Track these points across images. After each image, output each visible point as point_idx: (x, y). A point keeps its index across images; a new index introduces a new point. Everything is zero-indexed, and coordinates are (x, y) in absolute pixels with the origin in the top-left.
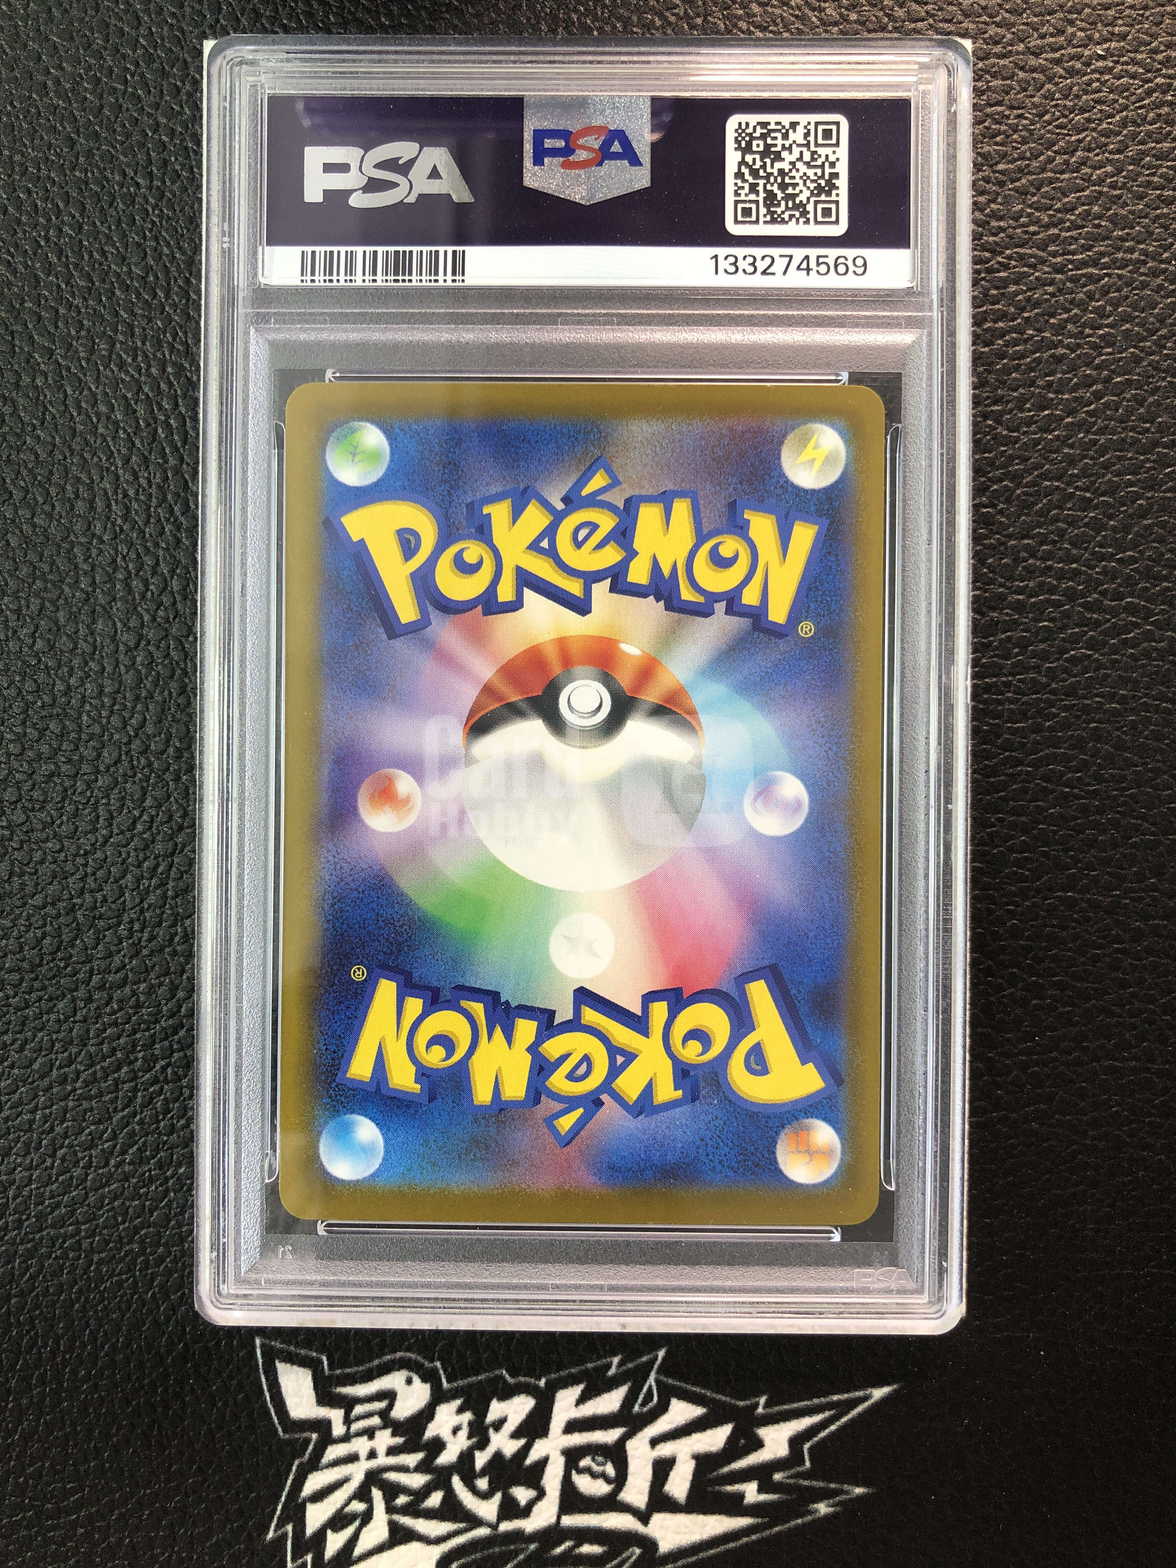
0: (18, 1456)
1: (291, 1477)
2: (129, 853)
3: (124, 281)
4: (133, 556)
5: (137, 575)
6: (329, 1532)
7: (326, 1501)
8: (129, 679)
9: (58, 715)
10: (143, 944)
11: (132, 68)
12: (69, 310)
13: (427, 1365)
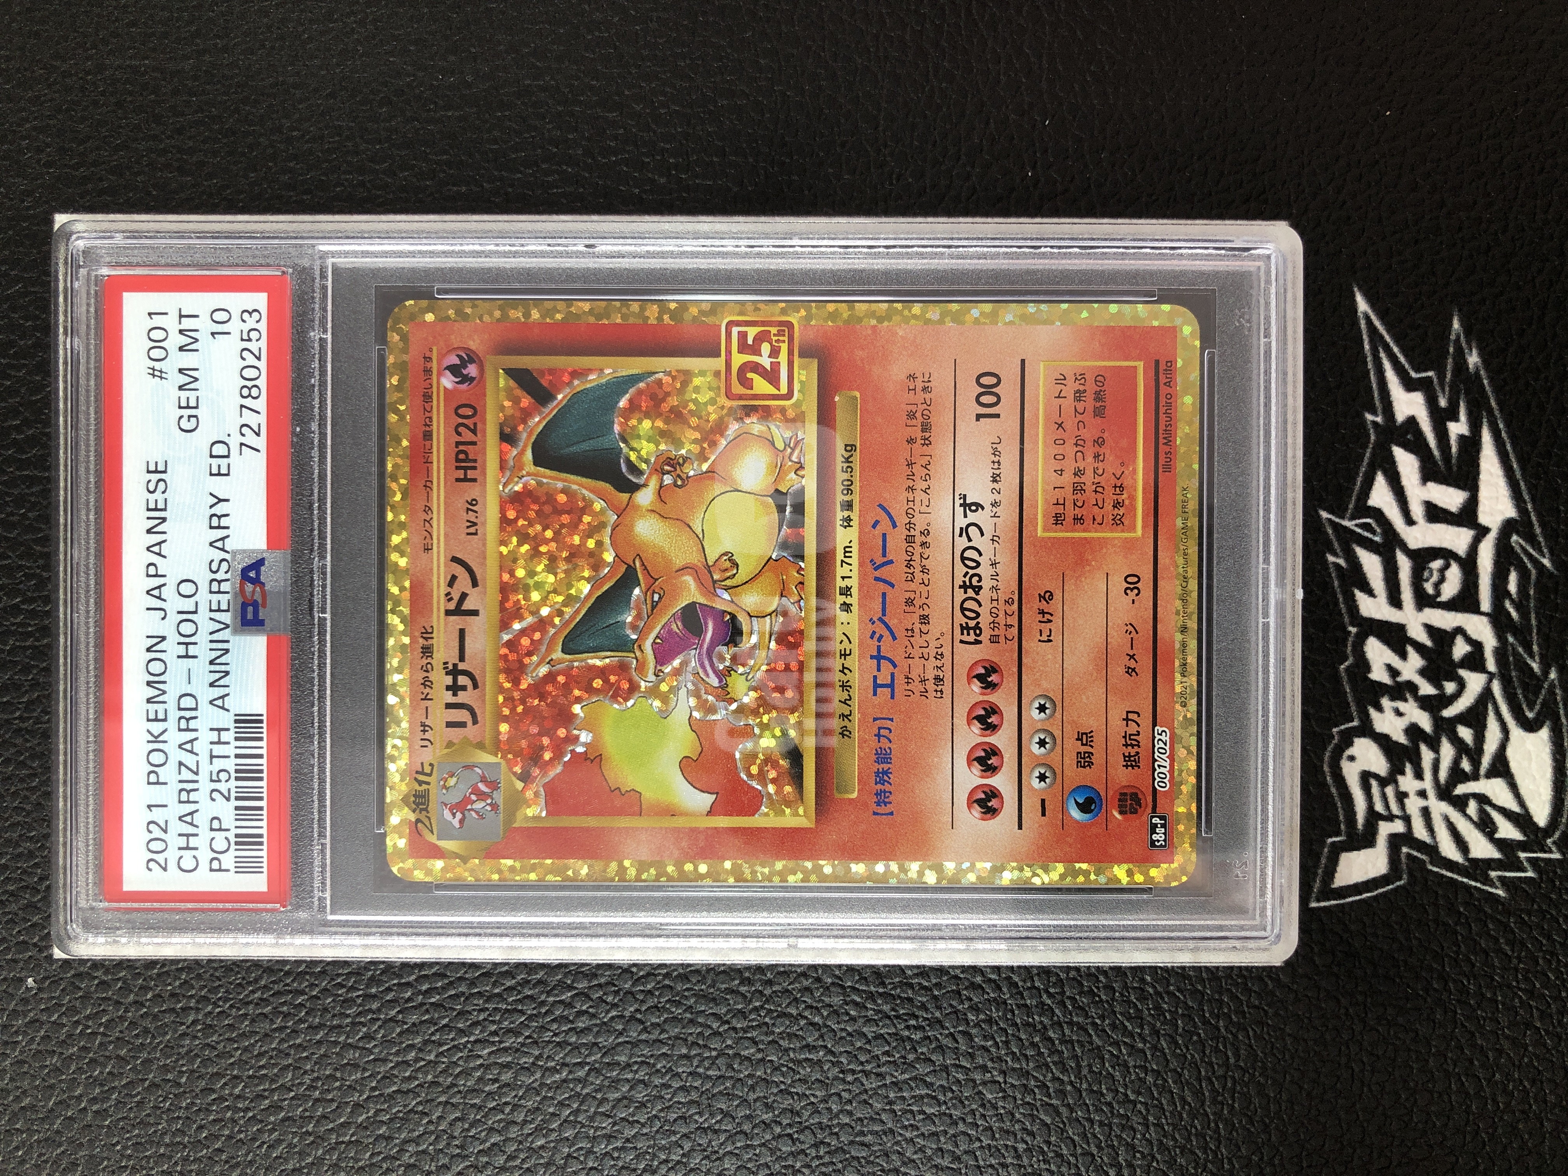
1: (1444, 872)
2: (842, 1030)
3: (288, 1035)
4: (555, 1026)
5: (572, 1022)
6: (1497, 836)
7: (1467, 839)
8: (673, 1030)
9: (708, 1098)
10: (930, 1016)
11: (80, 1027)
12: (316, 1088)
13: (1336, 741)
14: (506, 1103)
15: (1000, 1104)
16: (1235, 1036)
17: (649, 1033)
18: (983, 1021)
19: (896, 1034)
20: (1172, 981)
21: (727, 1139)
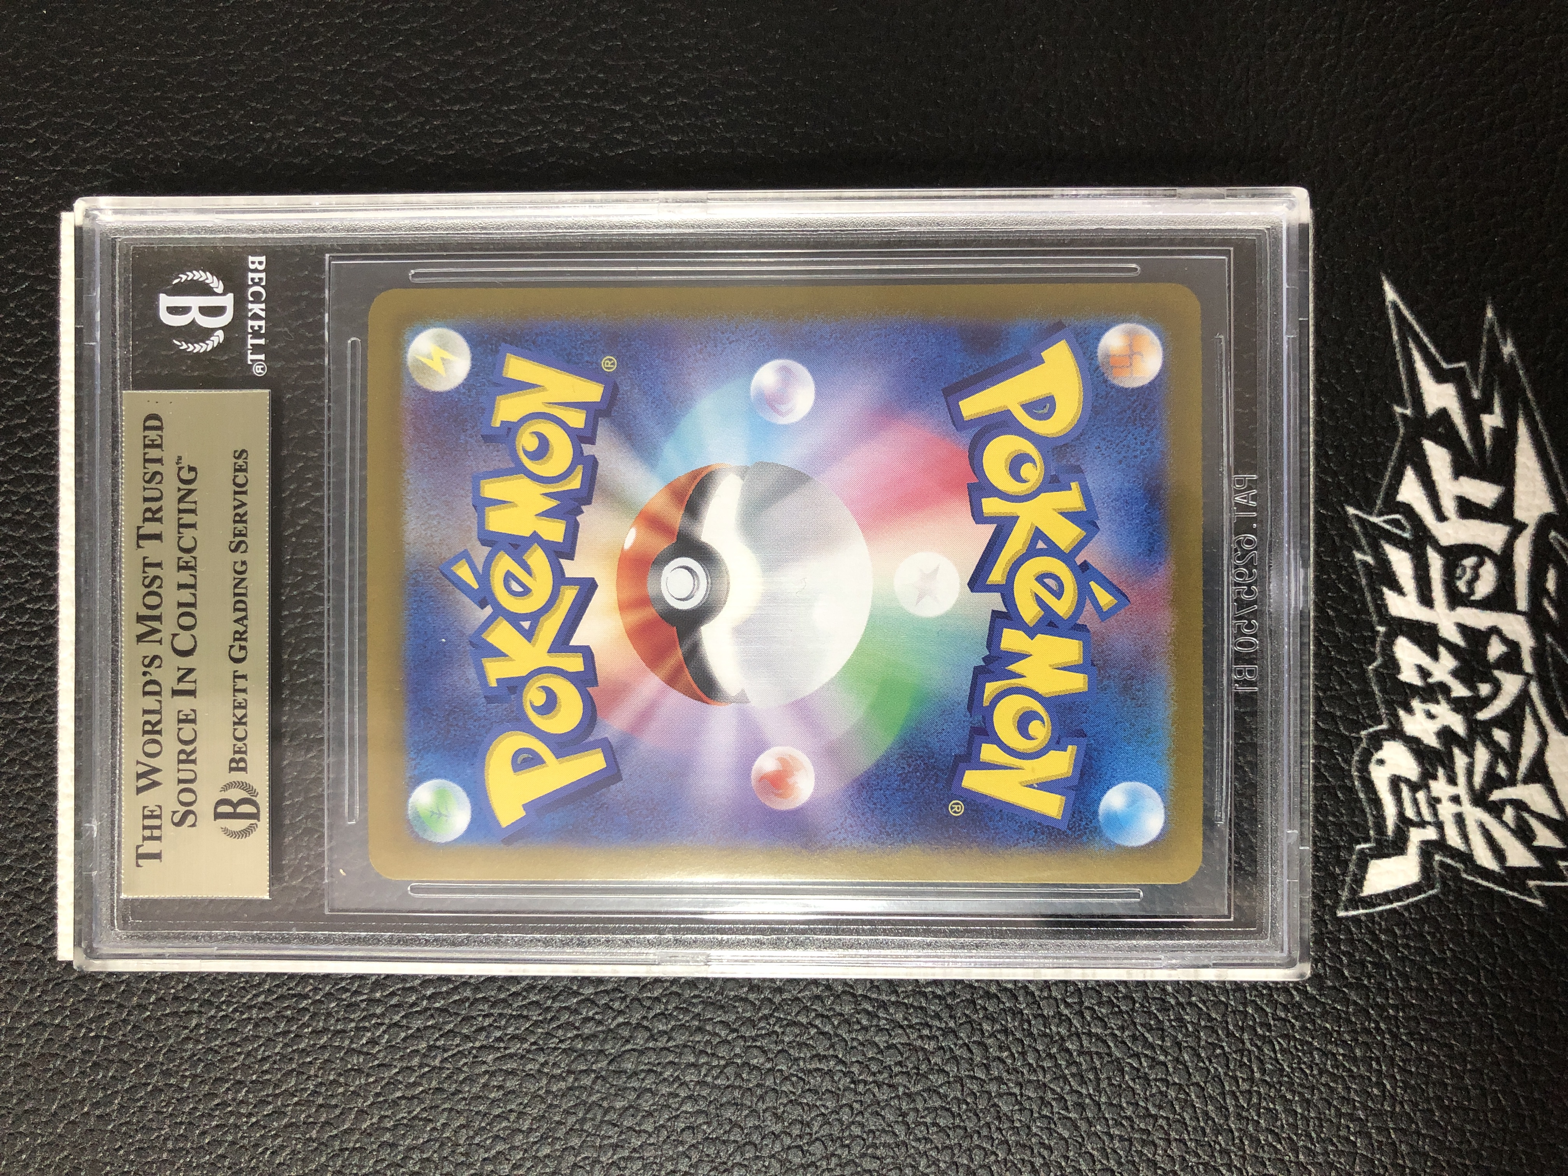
0: (1462, 1157)
1: (1480, 881)
2: (853, 1039)
3: (292, 1040)
4: (560, 1032)
5: (578, 1029)
6: (1535, 843)
7: (1504, 846)
8: (681, 1038)
9: (717, 1108)
10: (943, 1025)
11: (84, 1030)
12: (319, 1094)
13: (1364, 745)
14: (511, 1111)
15: (1017, 1116)
16: (1260, 1049)
17: (656, 1040)
18: (999, 1031)
19: (909, 1044)
20: (1195, 992)
21: (735, 1151)
